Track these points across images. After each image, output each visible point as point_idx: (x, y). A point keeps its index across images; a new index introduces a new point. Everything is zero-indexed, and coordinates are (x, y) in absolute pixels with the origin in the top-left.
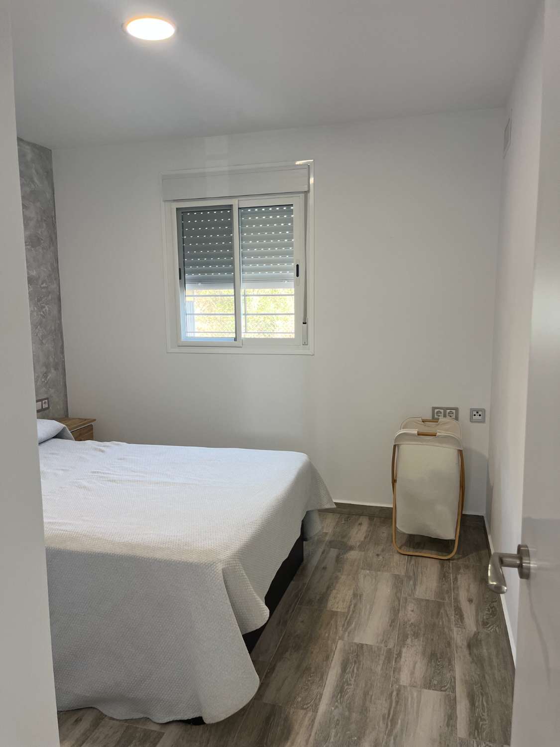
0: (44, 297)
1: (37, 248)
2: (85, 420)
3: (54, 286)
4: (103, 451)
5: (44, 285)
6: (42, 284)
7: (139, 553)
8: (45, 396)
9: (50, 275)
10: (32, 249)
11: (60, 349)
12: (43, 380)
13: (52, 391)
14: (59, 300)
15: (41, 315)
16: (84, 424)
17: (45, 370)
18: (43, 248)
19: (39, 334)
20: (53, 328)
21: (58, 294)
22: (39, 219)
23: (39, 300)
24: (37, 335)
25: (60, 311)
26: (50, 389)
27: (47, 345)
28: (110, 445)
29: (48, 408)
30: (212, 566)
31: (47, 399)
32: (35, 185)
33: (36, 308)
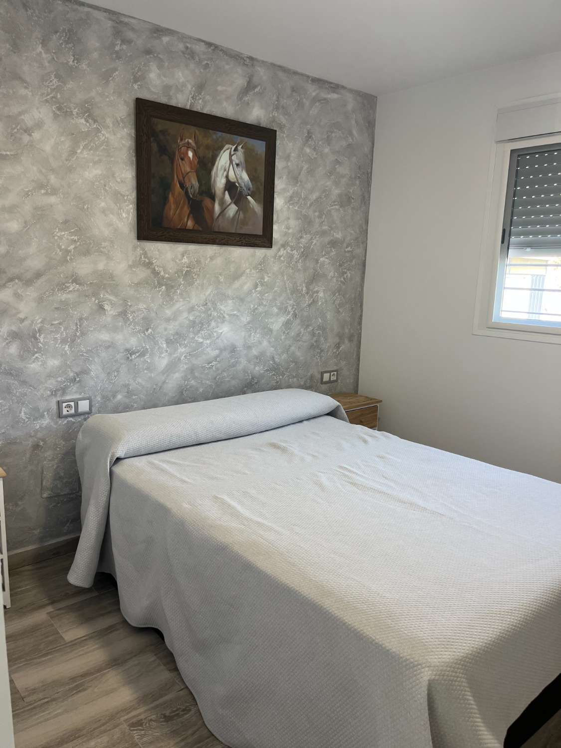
0: (347, 261)
1: (346, 208)
2: (371, 399)
3: (359, 251)
4: (365, 441)
5: (349, 249)
6: (347, 248)
7: (328, 604)
8: (335, 368)
9: (357, 238)
10: (341, 209)
11: (358, 320)
12: (335, 351)
13: (343, 363)
14: (364, 265)
15: (341, 281)
16: (367, 404)
17: (338, 341)
18: (353, 208)
19: (336, 302)
20: (353, 296)
21: (364, 259)
22: (353, 176)
23: (340, 265)
24: (334, 303)
25: (363, 278)
26: (341, 361)
27: (343, 314)
28: (377, 435)
29: (336, 381)
30: (415, 668)
31: (336, 371)
32: (353, 139)
33: (336, 274)
